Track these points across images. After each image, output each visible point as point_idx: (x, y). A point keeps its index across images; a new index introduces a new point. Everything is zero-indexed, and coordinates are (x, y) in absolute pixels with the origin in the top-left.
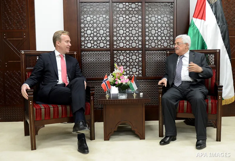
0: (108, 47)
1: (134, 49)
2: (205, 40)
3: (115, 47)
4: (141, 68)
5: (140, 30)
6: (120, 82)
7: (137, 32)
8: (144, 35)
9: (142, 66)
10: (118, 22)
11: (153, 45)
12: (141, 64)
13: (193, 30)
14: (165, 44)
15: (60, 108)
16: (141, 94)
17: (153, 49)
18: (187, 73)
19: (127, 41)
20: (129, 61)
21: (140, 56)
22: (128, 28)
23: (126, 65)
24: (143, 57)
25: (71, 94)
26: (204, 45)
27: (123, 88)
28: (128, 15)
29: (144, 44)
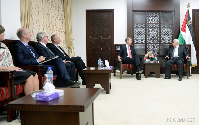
0: (145, 42)
1: (156, 43)
2: (185, 41)
3: (148, 42)
4: (158, 52)
5: (158, 36)
6: (150, 57)
7: (157, 36)
8: (160, 37)
9: (159, 51)
10: (149, 32)
11: (164, 42)
12: (158, 50)
13: (181, 36)
14: (169, 42)
15: (130, 65)
16: (159, 62)
17: (164, 44)
18: (177, 54)
19: (152, 40)
20: (153, 49)
21: (158, 46)
22: (153, 35)
23: (152, 50)
24: (159, 47)
25: (135, 60)
26: (185, 42)
27: (152, 59)
28: (153, 29)
29: (160, 42)
